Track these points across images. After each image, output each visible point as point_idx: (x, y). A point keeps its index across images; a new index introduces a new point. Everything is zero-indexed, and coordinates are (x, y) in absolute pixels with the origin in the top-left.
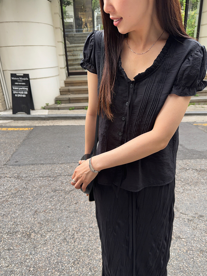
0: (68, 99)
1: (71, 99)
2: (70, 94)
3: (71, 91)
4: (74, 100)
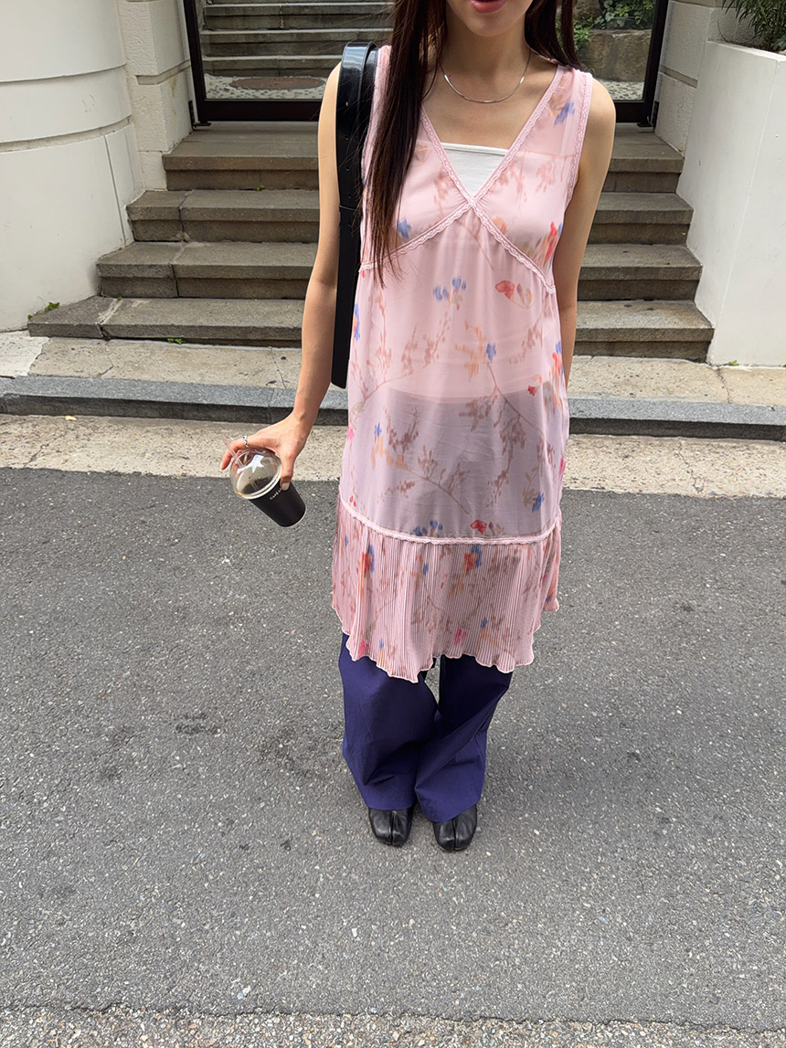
0: (169, 273)
1: (181, 274)
2: (186, 236)
3: (192, 222)
4: (198, 279)
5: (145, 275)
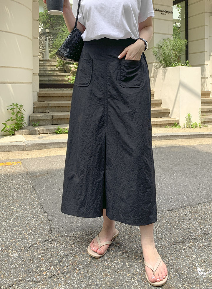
0: (51, 118)
1: (55, 118)
2: (49, 111)
3: (51, 107)
4: (59, 119)
5: (45, 118)
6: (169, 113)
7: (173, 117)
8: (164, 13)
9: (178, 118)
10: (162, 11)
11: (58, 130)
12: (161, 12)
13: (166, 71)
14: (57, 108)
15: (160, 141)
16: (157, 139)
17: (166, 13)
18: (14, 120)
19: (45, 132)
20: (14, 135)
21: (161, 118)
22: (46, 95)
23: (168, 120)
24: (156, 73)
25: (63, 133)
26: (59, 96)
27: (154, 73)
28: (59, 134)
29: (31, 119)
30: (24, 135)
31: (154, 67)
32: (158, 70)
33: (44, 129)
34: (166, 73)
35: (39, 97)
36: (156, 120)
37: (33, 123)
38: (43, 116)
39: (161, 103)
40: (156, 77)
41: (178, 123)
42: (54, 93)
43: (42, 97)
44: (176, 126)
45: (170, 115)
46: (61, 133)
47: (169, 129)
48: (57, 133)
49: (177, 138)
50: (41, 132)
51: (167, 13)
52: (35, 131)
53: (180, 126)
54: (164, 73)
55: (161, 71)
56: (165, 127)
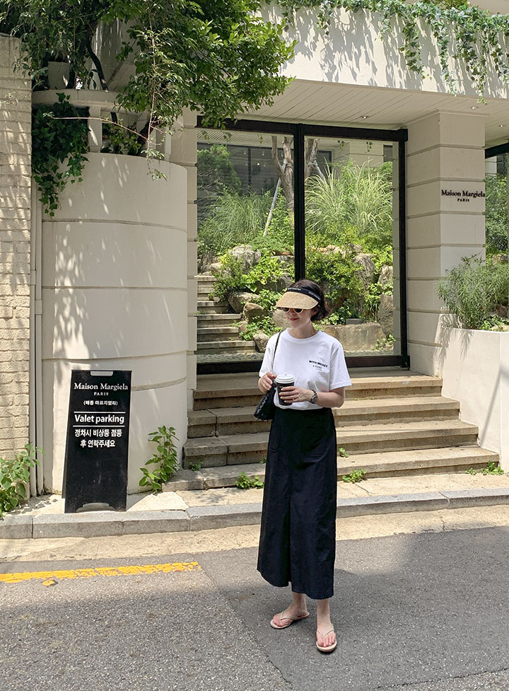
0: (225, 451)
1: (232, 451)
2: (217, 433)
3: (222, 424)
4: (240, 453)
5: (213, 453)
6: (477, 435)
7: (488, 447)
8: (465, 197)
9: (497, 452)
10: (459, 194)
11: (241, 480)
12: (457, 197)
13: (469, 335)
14: (232, 426)
15: (452, 511)
16: (446, 505)
17: (468, 198)
18: (159, 459)
19: (216, 485)
20: (160, 491)
21: (457, 449)
22: (210, 396)
23: (474, 456)
24: (445, 337)
25: (251, 487)
26: (236, 397)
27: (442, 335)
28: (242, 488)
29: (187, 455)
30: (178, 492)
31: (440, 322)
32: (450, 331)
33: (216, 478)
34: (469, 340)
35: (196, 400)
36: (446, 457)
37: (191, 463)
38: (209, 448)
39: (459, 410)
40: (447, 345)
41: (497, 463)
42: (225, 392)
43: (202, 400)
44: (491, 470)
45: (478, 441)
46: (248, 488)
47: (474, 478)
48: (240, 488)
49: (491, 503)
50: (210, 486)
51: (471, 198)
52: (199, 482)
53: (502, 469)
54: (466, 340)
55: (458, 334)
56: (466, 471)
